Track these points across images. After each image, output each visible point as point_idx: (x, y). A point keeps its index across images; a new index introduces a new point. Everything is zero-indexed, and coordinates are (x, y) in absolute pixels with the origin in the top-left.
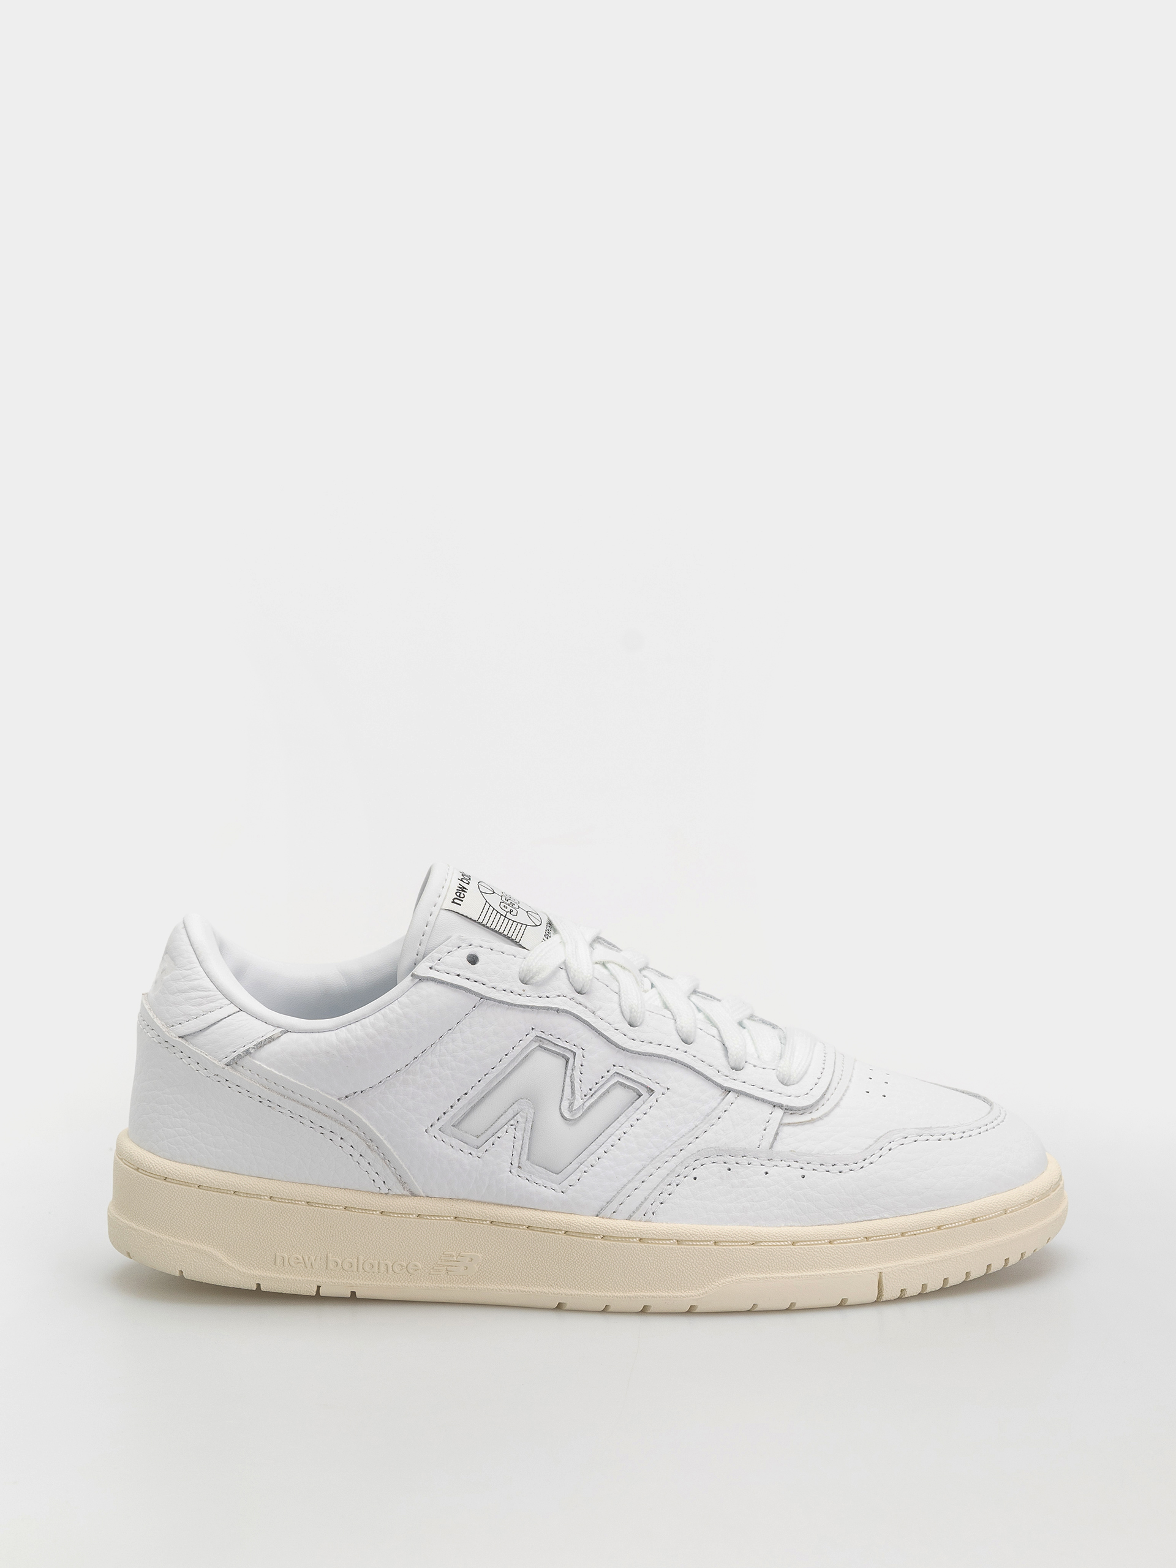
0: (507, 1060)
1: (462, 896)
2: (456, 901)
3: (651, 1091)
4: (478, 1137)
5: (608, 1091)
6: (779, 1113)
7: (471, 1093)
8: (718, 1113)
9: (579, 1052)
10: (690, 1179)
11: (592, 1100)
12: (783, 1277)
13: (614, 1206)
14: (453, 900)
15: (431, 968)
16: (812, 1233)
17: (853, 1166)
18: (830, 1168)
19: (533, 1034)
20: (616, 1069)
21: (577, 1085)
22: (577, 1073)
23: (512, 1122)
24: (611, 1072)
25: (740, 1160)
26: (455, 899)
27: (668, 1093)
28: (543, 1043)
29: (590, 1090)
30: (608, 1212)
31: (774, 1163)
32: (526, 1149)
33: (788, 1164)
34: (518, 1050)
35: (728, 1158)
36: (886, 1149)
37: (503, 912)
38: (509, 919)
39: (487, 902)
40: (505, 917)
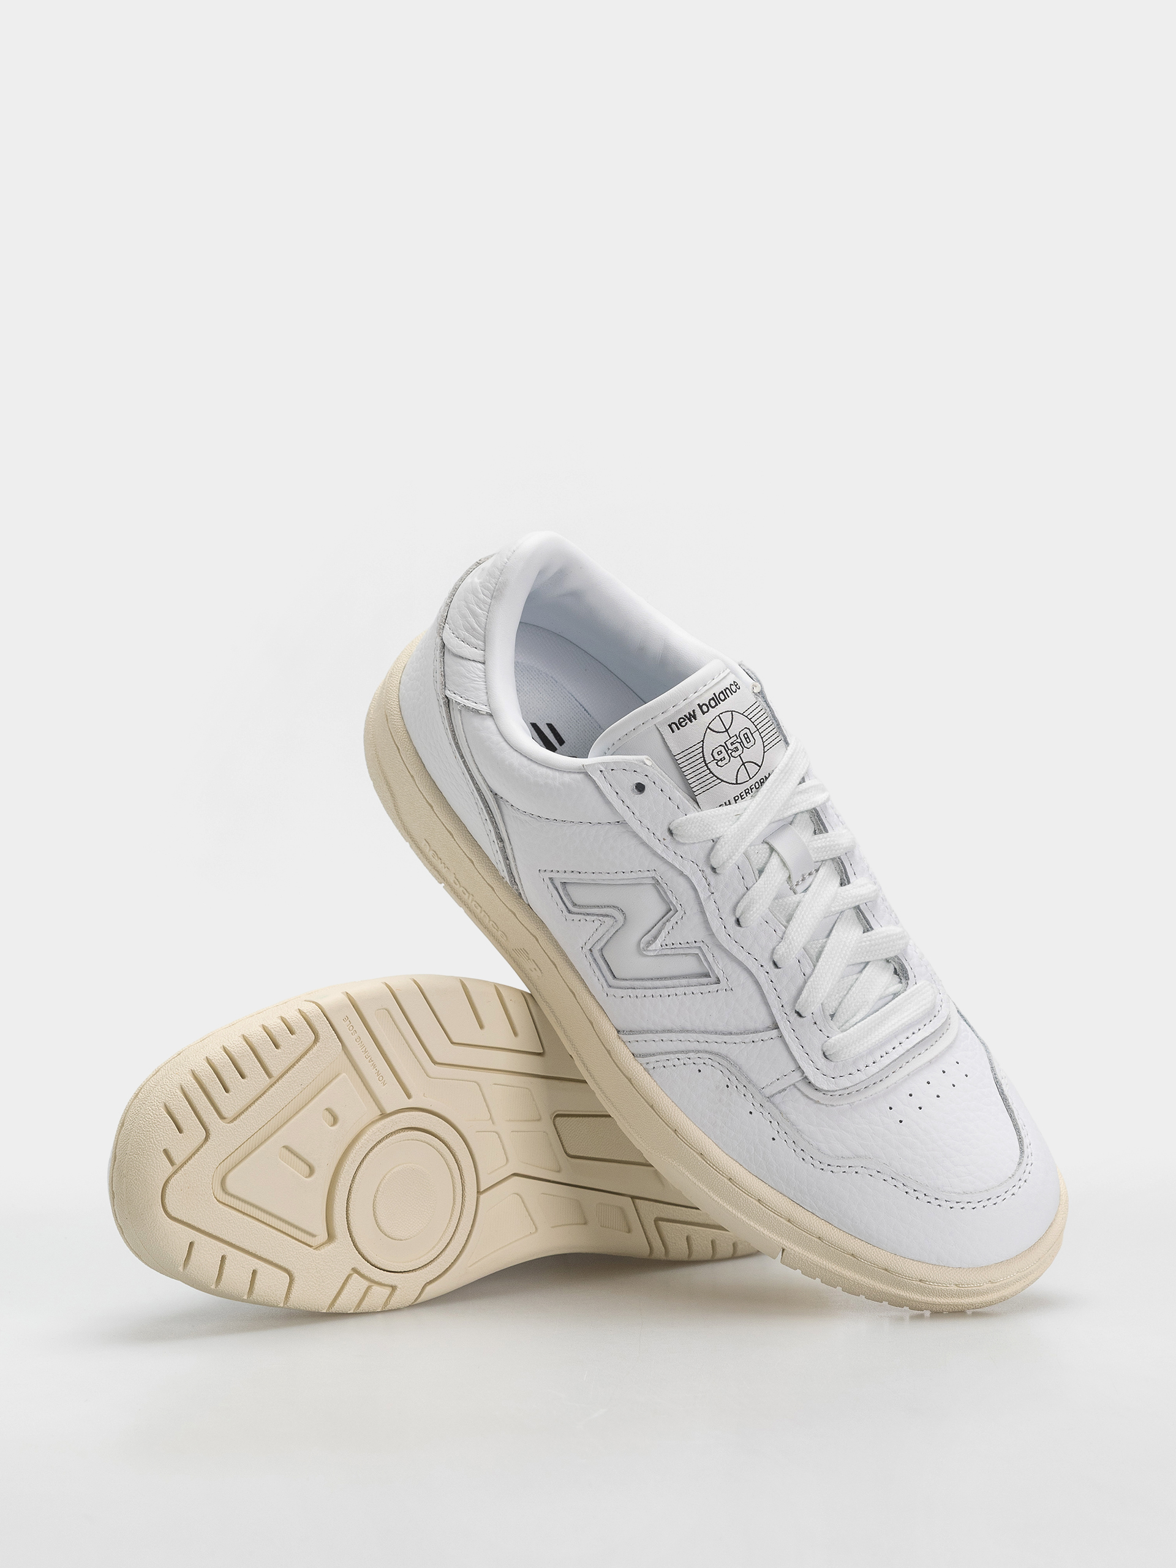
0: (621, 876)
2: (674, 726)
3: (718, 982)
4: (575, 906)
5: (686, 954)
6: (797, 1077)
7: (582, 876)
8: (756, 1037)
9: (680, 913)
10: (696, 1068)
11: (669, 952)
12: (707, 1194)
13: (631, 1038)
14: (672, 723)
15: (601, 771)
16: (747, 1184)
17: (817, 1163)
18: (798, 1150)
19: (653, 874)
20: (701, 944)
21: (663, 934)
22: (669, 926)
23: (600, 918)
24: (697, 945)
25: (740, 1087)
26: (674, 723)
27: (730, 992)
28: (656, 884)
29: (673, 944)
30: (625, 1038)
31: (761, 1110)
32: (602, 944)
33: (772, 1120)
34: (634, 875)
35: (733, 1078)
36: (854, 1170)
37: (709, 758)
38: (708, 769)
39: (703, 741)
40: (706, 765)
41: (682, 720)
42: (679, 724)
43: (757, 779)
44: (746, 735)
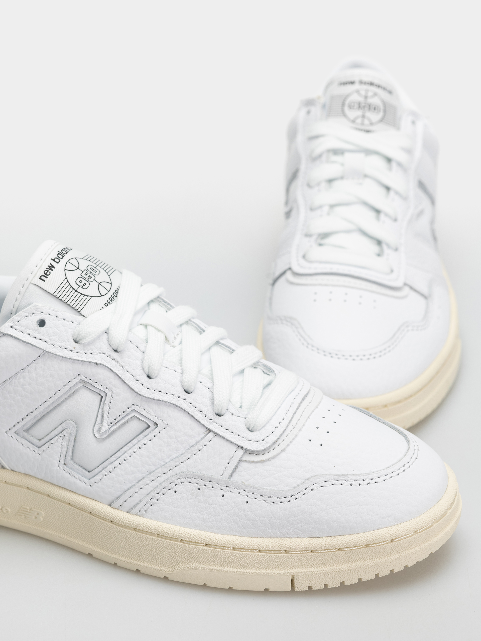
0: (59, 394)
1: (48, 273)
2: (43, 278)
3: (157, 425)
4: (40, 440)
5: (127, 422)
6: (241, 452)
7: (35, 413)
8: (199, 446)
9: (109, 394)
10: (172, 491)
11: (115, 427)
12: (224, 571)
13: (120, 501)
14: (41, 276)
15: (11, 327)
16: (246, 544)
17: (283, 499)
18: (267, 499)
19: (79, 378)
20: (133, 407)
21: (105, 416)
22: (106, 408)
23: (61, 435)
24: (131, 409)
25: (207, 483)
26: (42, 276)
27: (168, 428)
28: (85, 384)
29: (115, 420)
30: (117, 504)
31: (229, 489)
32: (70, 453)
33: (239, 491)
34: (67, 387)
35: (200, 481)
36: (309, 489)
37: (76, 287)
38: (79, 293)
39: (66, 278)
40: (76, 291)
41: (46, 272)
42: (46, 275)
43: (113, 291)
44: (91, 269)
